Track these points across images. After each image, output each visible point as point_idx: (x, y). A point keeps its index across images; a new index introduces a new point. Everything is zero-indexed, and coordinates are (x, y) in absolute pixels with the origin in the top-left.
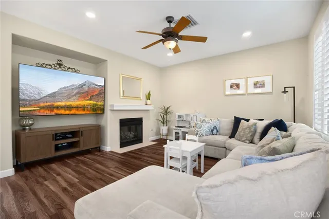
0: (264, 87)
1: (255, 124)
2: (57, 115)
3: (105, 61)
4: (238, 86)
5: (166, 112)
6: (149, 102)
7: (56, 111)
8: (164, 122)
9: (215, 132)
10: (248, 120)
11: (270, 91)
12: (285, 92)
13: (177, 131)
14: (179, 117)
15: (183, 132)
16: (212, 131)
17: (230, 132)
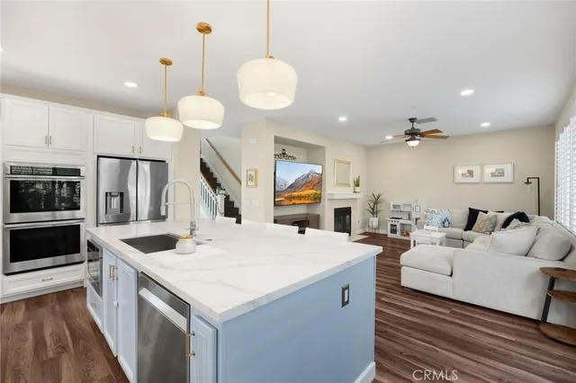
0: (503, 176)
1: (496, 216)
2: (294, 204)
3: (323, 147)
4: (471, 173)
5: (377, 201)
6: (358, 189)
7: (293, 201)
8: (374, 212)
9: (446, 224)
10: (486, 212)
11: (510, 180)
12: (528, 183)
13: (393, 223)
14: (394, 206)
15: (402, 224)
16: (443, 223)
17: (464, 224)
